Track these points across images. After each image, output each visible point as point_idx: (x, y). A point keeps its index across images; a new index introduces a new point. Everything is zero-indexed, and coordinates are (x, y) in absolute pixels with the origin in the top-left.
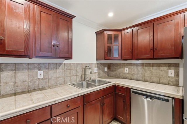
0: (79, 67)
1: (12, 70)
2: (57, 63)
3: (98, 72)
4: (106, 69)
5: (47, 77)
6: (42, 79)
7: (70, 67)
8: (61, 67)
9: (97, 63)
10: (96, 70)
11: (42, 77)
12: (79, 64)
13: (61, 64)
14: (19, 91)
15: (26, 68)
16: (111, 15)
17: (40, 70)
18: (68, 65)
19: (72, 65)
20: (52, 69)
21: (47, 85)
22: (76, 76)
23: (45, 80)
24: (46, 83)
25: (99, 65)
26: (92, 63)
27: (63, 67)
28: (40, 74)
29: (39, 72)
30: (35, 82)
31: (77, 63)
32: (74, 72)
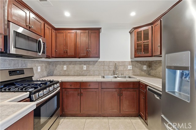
0: (111, 64)
1: (73, 64)
2: (94, 61)
3: (133, 70)
4: (145, 67)
5: (88, 69)
6: (86, 70)
7: (103, 64)
8: (97, 64)
9: (131, 61)
10: (130, 67)
11: (86, 69)
12: (111, 61)
13: (97, 61)
14: (76, 75)
15: (78, 64)
16: (133, 14)
17: (85, 65)
18: (102, 62)
19: (105, 62)
20: (91, 65)
21: (89, 74)
22: (108, 71)
23: (87, 71)
24: (88, 73)
25: (134, 63)
26: (125, 61)
27: (98, 64)
28: (85, 67)
29: (84, 66)
30: (82, 71)
31: (109, 61)
32: (106, 68)
